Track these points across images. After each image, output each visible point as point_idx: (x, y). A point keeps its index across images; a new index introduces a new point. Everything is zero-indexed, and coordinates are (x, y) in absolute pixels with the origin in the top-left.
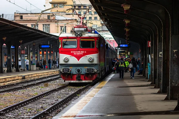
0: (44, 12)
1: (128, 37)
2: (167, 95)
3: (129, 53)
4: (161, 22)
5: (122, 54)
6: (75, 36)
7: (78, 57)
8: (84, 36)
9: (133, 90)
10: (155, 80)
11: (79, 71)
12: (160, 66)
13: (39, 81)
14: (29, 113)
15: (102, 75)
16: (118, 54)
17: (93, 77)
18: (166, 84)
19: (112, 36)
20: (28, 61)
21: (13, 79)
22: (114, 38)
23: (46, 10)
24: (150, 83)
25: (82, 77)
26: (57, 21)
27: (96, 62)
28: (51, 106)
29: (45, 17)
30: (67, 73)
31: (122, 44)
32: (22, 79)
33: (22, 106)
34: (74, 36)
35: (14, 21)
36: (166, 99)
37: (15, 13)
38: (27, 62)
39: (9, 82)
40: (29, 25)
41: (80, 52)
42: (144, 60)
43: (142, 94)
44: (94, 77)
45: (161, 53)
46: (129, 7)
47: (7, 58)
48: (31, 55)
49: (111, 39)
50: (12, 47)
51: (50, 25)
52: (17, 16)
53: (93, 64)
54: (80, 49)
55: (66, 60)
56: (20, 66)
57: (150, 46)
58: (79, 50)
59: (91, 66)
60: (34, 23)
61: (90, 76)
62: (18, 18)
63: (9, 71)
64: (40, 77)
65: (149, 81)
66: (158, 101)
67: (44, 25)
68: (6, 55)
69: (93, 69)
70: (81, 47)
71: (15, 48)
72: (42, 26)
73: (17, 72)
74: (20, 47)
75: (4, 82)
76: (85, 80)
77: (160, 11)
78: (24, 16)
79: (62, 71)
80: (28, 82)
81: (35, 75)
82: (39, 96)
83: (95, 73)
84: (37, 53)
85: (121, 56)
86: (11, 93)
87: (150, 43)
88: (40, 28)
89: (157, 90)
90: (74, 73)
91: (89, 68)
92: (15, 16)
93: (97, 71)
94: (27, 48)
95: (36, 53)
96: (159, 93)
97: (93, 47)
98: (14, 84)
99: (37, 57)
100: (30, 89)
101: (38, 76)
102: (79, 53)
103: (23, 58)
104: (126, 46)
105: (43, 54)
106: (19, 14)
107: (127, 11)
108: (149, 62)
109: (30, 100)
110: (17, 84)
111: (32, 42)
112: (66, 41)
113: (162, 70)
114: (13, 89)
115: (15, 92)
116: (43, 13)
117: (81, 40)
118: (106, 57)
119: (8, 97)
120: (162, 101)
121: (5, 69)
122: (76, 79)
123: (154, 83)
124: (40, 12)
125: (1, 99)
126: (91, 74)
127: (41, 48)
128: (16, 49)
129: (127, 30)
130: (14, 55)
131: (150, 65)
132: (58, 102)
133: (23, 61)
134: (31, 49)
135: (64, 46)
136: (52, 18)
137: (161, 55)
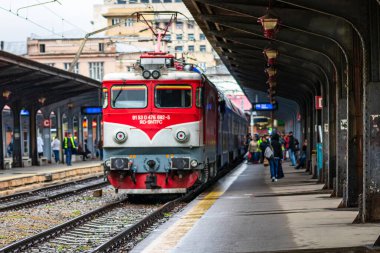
0: (91, 37)
1: (273, 88)
2: (357, 213)
3: (275, 123)
4: (343, 55)
5: (261, 124)
6: (143, 79)
7: (151, 131)
8: (164, 77)
9: (285, 203)
10: (331, 181)
11: (152, 164)
12: (342, 149)
13: (81, 186)
15: (211, 175)
16: (252, 124)
17: (188, 180)
18: (356, 187)
19: (238, 87)
20: (59, 142)
21: (26, 181)
22: (244, 91)
23: (96, 32)
24: (321, 186)
25: (161, 180)
26: (118, 56)
27: (194, 141)
28: (108, 240)
29: (94, 46)
30: (121, 171)
31: (260, 103)
32: (46, 181)
33: (46, 240)
34: (139, 77)
35: (27, 57)
36: (358, 221)
37: (29, 39)
38: (56, 144)
39: (17, 189)
40: (60, 65)
41: (154, 117)
42: (309, 136)
43: (304, 211)
44: (191, 179)
45: (344, 121)
46: (275, 24)
47: (13, 136)
49: (235, 93)
50: (22, 113)
51: (105, 65)
52: (34, 45)
53: (188, 148)
54: (156, 110)
55: (121, 139)
56: (41, 154)
57: (320, 106)
58: (151, 114)
59: (182, 153)
60: (71, 61)
61: (180, 176)
62: (36, 50)
63: (18, 164)
64: (84, 177)
65: (318, 183)
66: (340, 225)
67: (90, 64)
68: (9, 130)
69: (187, 160)
70: (157, 105)
71: (30, 115)
72: (88, 66)
73: (36, 167)
74: (39, 111)
75: (6, 189)
76: (168, 186)
77: (342, 31)
78: (47, 45)
79: (109, 165)
80: (58, 187)
81: (74, 173)
82: (82, 218)
84: (77, 125)
85: (258, 129)
86: (23, 211)
87: (320, 99)
88: (84, 70)
89: (337, 202)
90: (141, 170)
91: (176, 157)
92: (29, 46)
93: (199, 164)
94: (56, 114)
95: (74, 124)
96: (341, 208)
98: (28, 193)
99: (77, 134)
100: (62, 202)
101: (80, 174)
102: (153, 120)
103: (47, 136)
104: (270, 107)
105: (90, 127)
106: (36, 42)
107: (270, 31)
108: (319, 141)
109: (64, 226)
110: (35, 192)
112: (121, 91)
113: (346, 158)
114: (27, 203)
115: (30, 210)
116: (88, 38)
117: (158, 87)
118: (220, 131)
119: (17, 221)
120: (349, 224)
121: (9, 160)
122: (145, 185)
123: (331, 187)
124: (83, 37)
125: (2, 225)
126: (182, 171)
127: (86, 114)
128: (32, 116)
129: (271, 73)
130: (27, 130)
131: (321, 147)
132: (123, 230)
133: (47, 142)
134: (64, 116)
135: (114, 102)
136: (108, 49)
137: (345, 126)
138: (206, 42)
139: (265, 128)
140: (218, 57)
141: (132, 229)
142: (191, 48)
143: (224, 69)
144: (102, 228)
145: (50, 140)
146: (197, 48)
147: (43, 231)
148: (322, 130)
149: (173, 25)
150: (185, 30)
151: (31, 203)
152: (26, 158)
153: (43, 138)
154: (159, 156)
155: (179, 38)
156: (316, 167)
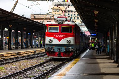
1: (96, 30)
2: (118, 64)
3: (97, 39)
5: (93, 39)
7: (60, 39)
8: (64, 24)
9: (99, 61)
11: (59, 49)
12: (115, 47)
13: (44, 54)
14: (38, 72)
15: (77, 53)
16: (90, 39)
19: (87, 29)
20: (38, 42)
21: (29, 52)
24: (109, 57)
27: (72, 43)
29: (49, 17)
30: (50, 51)
31: (93, 34)
32: (34, 52)
33: (34, 68)
34: (57, 23)
35: (30, 19)
36: (118, 66)
37: (31, 14)
39: (27, 54)
40: (39, 21)
42: (105, 43)
43: (104, 63)
44: (71, 54)
45: (115, 39)
46: (98, 13)
47: (26, 40)
48: (40, 38)
49: (86, 31)
50: (29, 34)
53: (70, 45)
55: (51, 41)
56: (33, 45)
57: (109, 35)
58: (60, 34)
60: (42, 20)
62: (33, 17)
63: (27, 48)
66: (113, 67)
68: (25, 38)
69: (70, 48)
70: (62, 32)
72: (47, 22)
73: (32, 49)
74: (33, 34)
75: (24, 54)
76: (64, 56)
77: (116, 15)
78: (36, 16)
79: (47, 49)
81: (42, 50)
83: (72, 51)
84: (43, 38)
85: (92, 41)
86: (28, 60)
87: (109, 33)
89: (113, 61)
90: (56, 51)
91: (67, 47)
92: (31, 16)
93: (73, 50)
94: (38, 34)
96: (114, 63)
97: (71, 32)
98: (29, 55)
100: (39, 58)
102: (60, 36)
103: (35, 40)
104: (95, 35)
106: (33, 15)
107: (96, 14)
108: (108, 44)
109: (39, 65)
110: (32, 55)
111: (41, 31)
112: (51, 27)
113: (116, 50)
115: (30, 60)
116: (47, 14)
117: (62, 26)
118: (81, 41)
120: (116, 67)
122: (57, 55)
123: (111, 57)
126: (68, 52)
128: (31, 35)
129: (96, 26)
130: (30, 39)
131: (109, 46)
132: (55, 66)
133: (35, 42)
134: (40, 35)
135: (49, 31)
136: (52, 18)
137: (115, 41)
138: (79, 17)
139: (94, 41)
140: (82, 21)
141: (57, 66)
142: (75, 18)
143: (83, 24)
144: (49, 65)
145: (36, 41)
146: (76, 18)
147: (34, 66)
148: (109, 42)
149: (70, 12)
150: (73, 13)
151: (30, 58)
152: (29, 46)
153: (34, 41)
154: (62, 47)
155: (72, 15)
156: (107, 51)
